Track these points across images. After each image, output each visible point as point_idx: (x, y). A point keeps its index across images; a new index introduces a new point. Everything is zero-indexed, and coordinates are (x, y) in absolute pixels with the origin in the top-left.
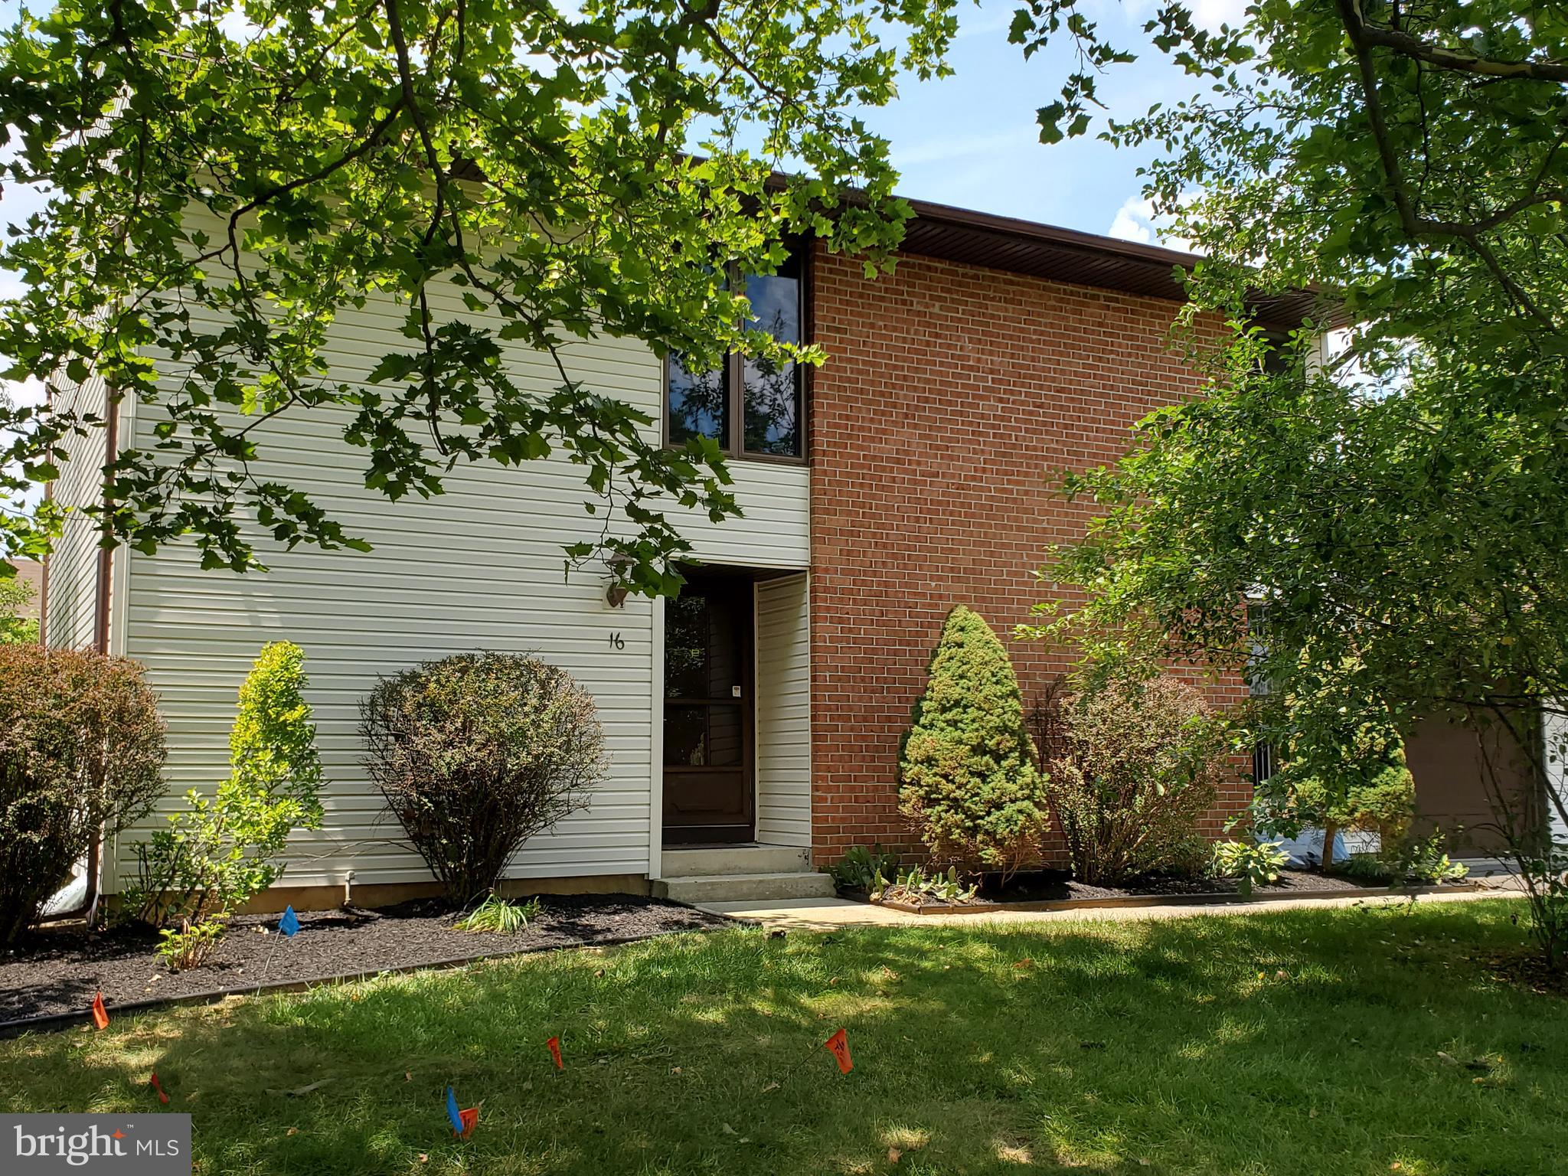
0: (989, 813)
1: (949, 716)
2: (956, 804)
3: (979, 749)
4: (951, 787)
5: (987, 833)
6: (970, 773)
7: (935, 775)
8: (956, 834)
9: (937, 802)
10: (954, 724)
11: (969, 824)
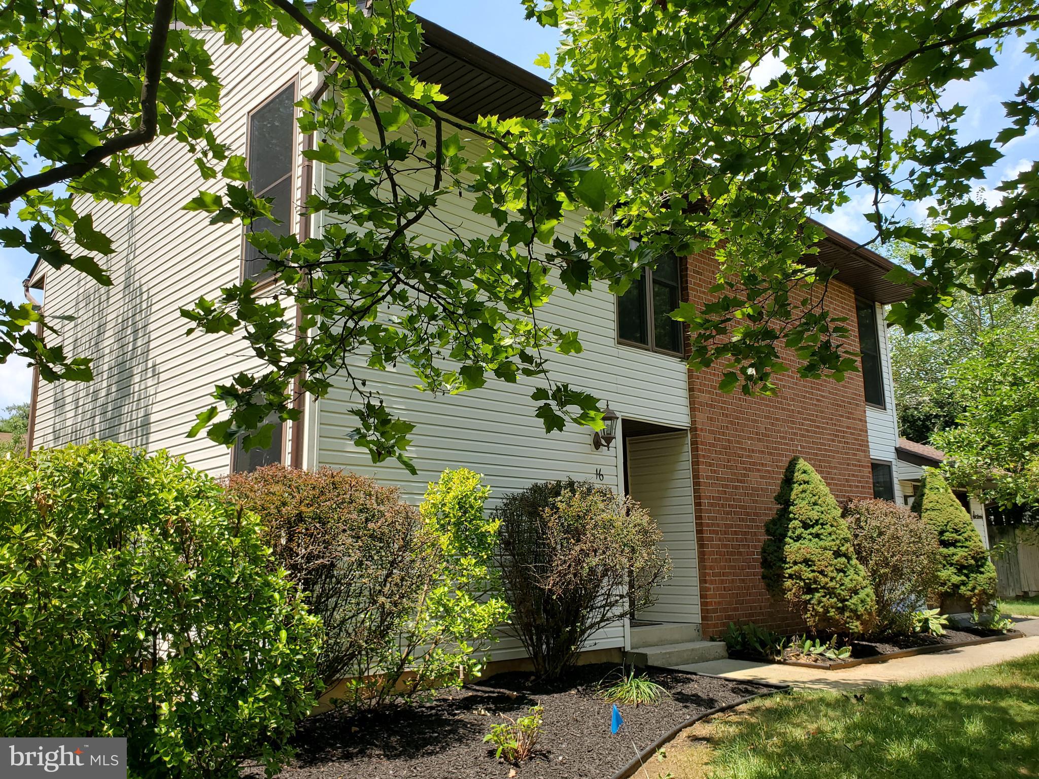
0: (851, 597)
1: (814, 531)
2: (830, 592)
3: (837, 554)
4: (827, 580)
5: (851, 611)
6: (836, 569)
7: (813, 571)
8: (832, 612)
9: (817, 590)
10: (817, 536)
11: (840, 605)
